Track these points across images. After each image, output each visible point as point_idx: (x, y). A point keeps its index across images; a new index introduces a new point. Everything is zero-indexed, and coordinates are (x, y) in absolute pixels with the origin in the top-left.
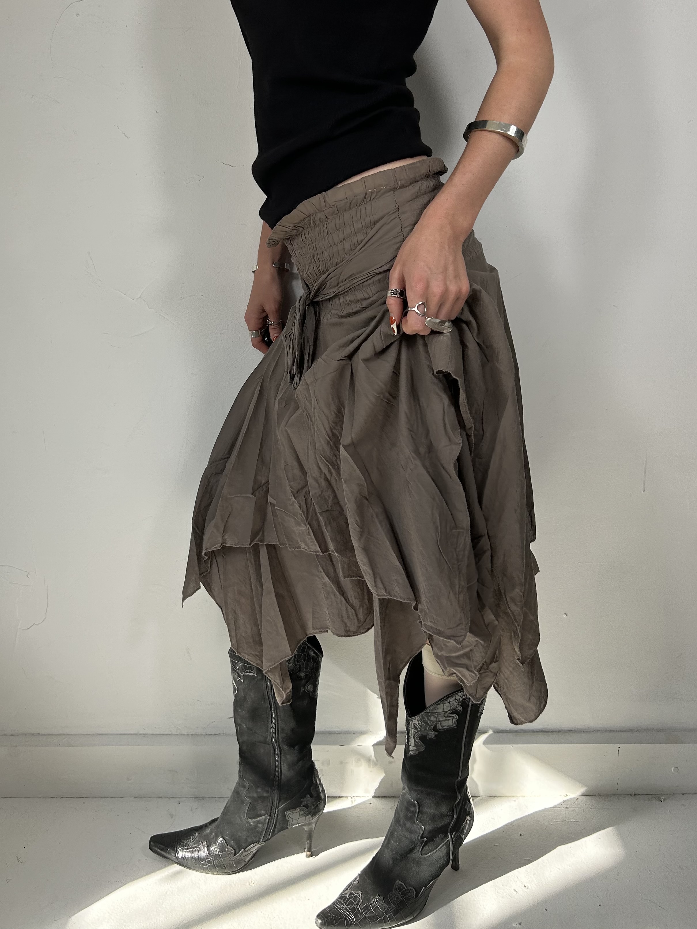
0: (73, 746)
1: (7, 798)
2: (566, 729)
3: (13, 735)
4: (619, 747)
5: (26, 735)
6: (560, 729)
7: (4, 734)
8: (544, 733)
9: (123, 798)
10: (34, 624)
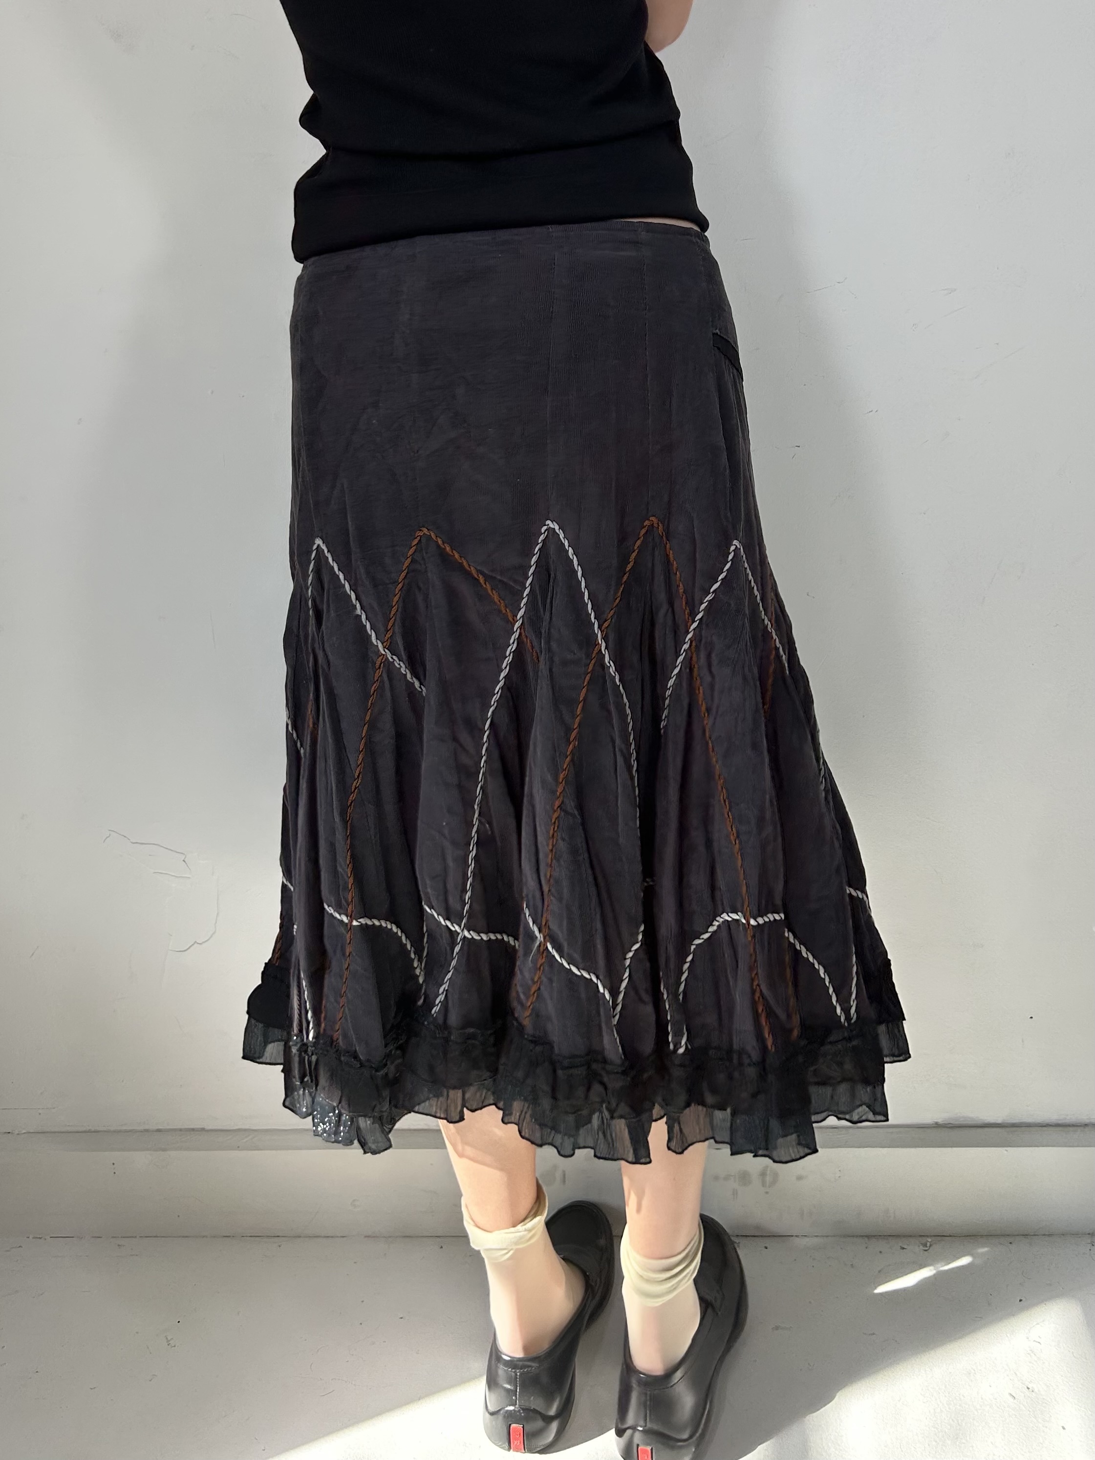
0: (260, 1150)
1: (150, 1237)
5: (181, 1130)
7: (145, 1130)
8: (1061, 1129)
9: (345, 1239)
10: (196, 942)
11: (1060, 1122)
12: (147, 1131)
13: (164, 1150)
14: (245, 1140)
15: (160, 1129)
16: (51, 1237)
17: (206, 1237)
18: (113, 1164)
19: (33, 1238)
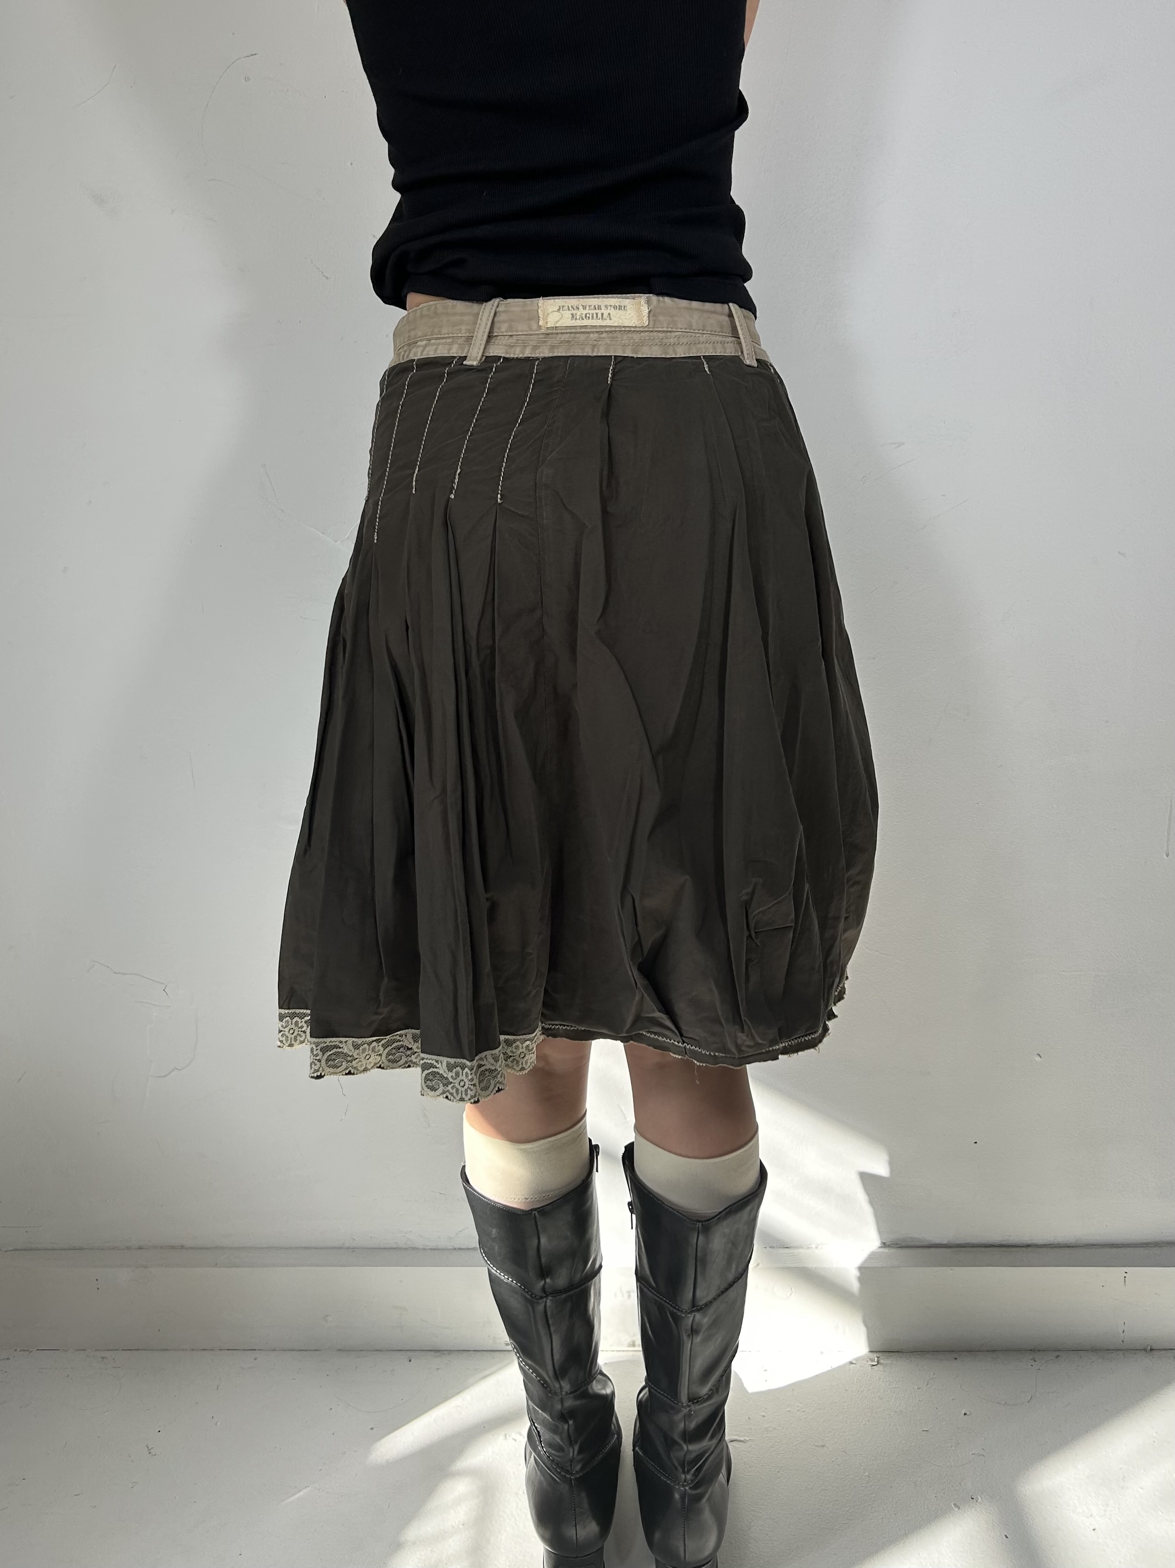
0: (237, 1267)
1: (131, 1350)
2: (1041, 1242)
3: (140, 1248)
4: (1126, 1273)
5: (162, 1247)
6: (1030, 1242)
7: (127, 1247)
8: (1004, 1249)
9: (318, 1351)
10: (175, 1069)
11: (1003, 1243)
12: (128, 1248)
13: (146, 1267)
14: (222, 1257)
15: (140, 1247)
16: (38, 1350)
17: (186, 1350)
18: (97, 1280)
19: (21, 1351)
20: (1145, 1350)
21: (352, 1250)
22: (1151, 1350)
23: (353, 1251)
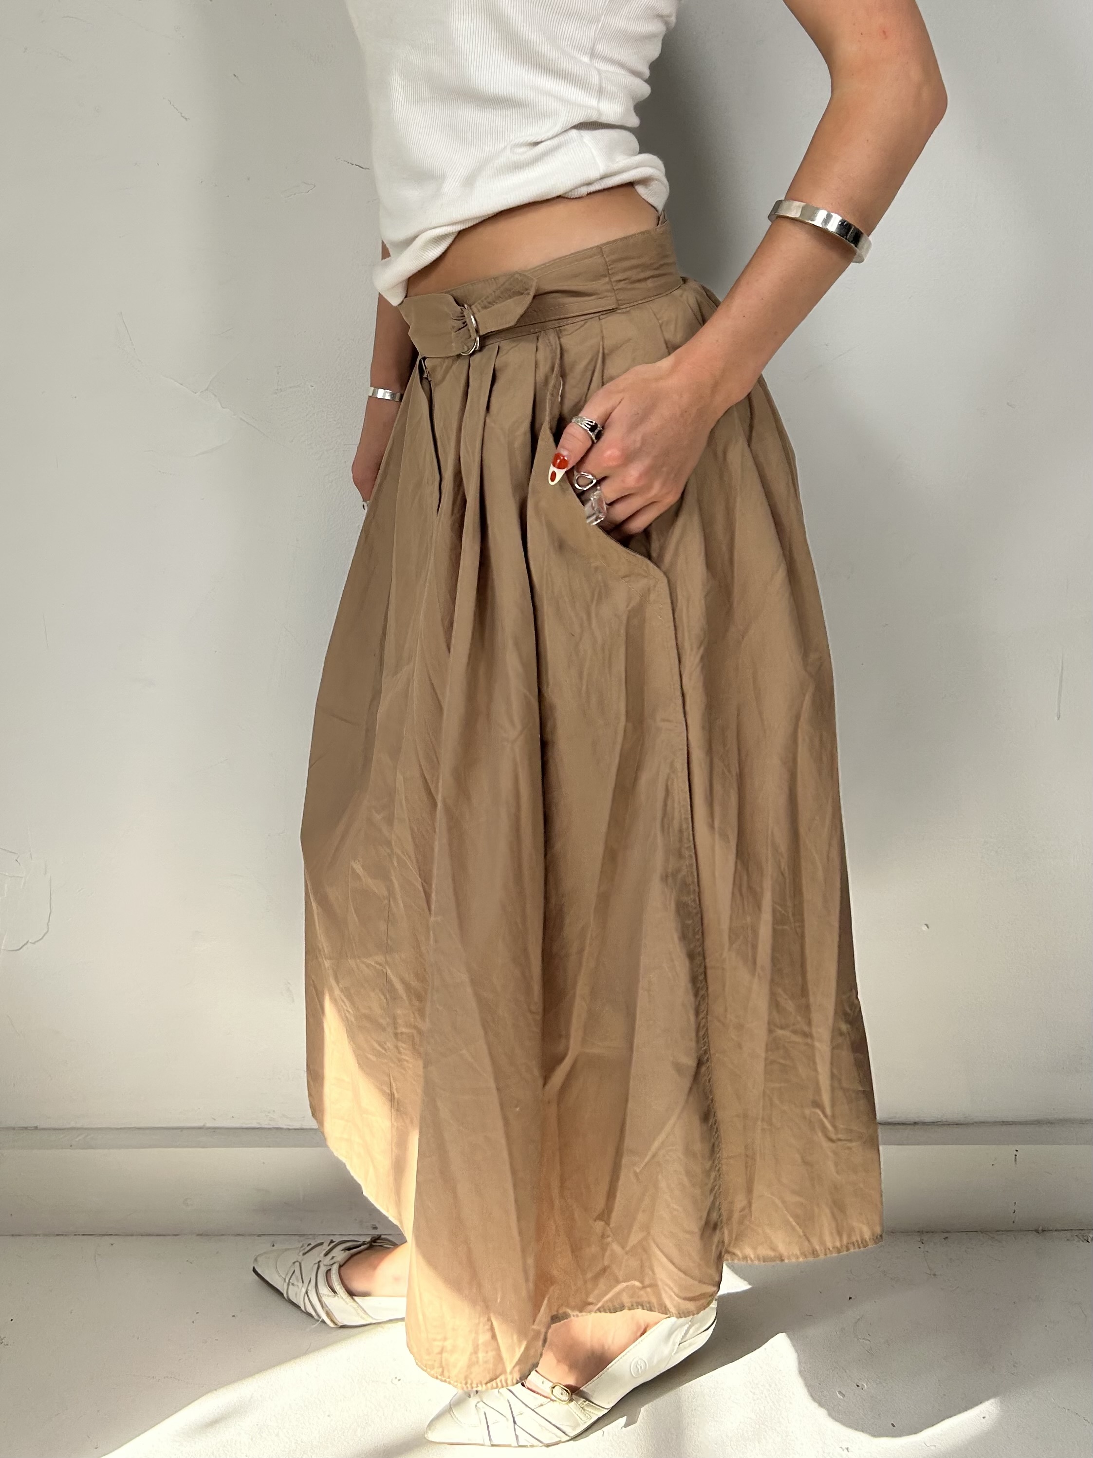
0: (93, 1149)
2: (929, 1120)
4: (1017, 1151)
6: (917, 1120)
8: (890, 1127)
9: (178, 1236)
10: (27, 942)
14: (77, 1139)
17: (39, 1235)
20: (1037, 1231)
21: (213, 1130)
22: (1043, 1231)
23: (214, 1132)
